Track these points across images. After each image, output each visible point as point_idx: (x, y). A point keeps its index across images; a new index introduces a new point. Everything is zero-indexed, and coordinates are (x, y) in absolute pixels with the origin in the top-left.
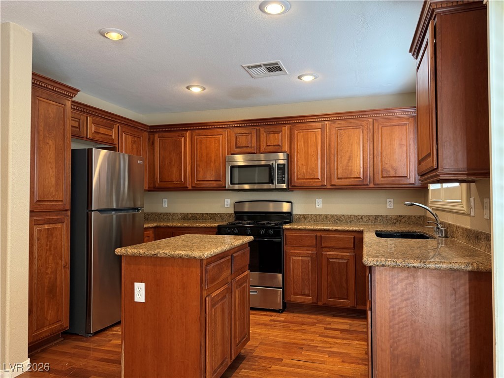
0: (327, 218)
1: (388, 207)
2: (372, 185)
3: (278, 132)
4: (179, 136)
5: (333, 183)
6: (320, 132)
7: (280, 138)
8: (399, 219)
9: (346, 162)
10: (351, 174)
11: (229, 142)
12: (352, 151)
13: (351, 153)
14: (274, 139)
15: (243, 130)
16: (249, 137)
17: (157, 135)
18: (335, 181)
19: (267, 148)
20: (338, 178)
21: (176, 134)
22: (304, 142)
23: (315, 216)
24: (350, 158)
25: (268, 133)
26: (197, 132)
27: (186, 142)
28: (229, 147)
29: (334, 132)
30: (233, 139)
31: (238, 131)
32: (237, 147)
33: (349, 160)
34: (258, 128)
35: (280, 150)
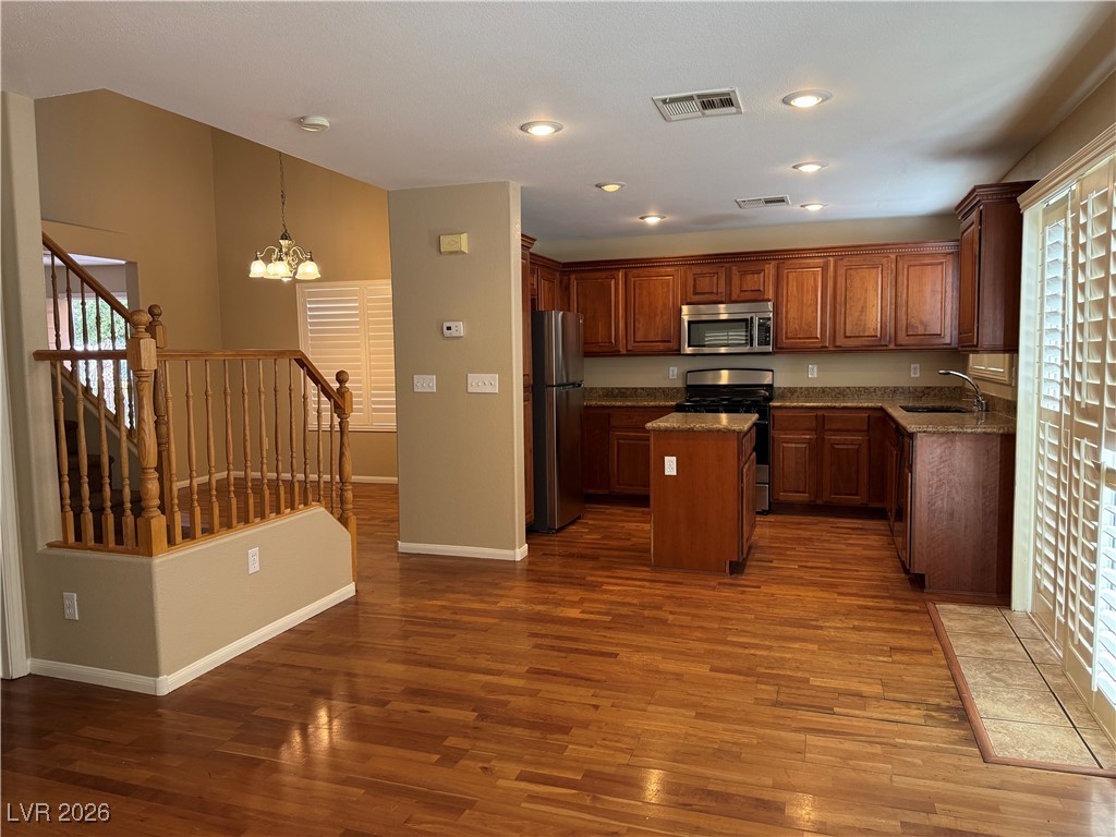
0: (824, 392)
1: (912, 375)
2: (892, 346)
3: (759, 272)
4: (607, 278)
5: (838, 344)
6: (820, 273)
7: (762, 280)
8: (927, 391)
9: (858, 313)
10: (864, 331)
11: (684, 285)
12: (866, 299)
13: (865, 302)
14: (752, 282)
15: (705, 269)
16: (715, 278)
17: (573, 277)
18: (840, 341)
19: (742, 294)
20: (846, 337)
21: (604, 275)
22: (797, 286)
23: (807, 389)
24: (863, 309)
25: (743, 273)
26: (635, 271)
27: (617, 286)
28: (684, 293)
29: (841, 272)
30: (690, 282)
31: (698, 270)
32: (695, 293)
33: (862, 312)
34: (727, 265)
35: (761, 298)
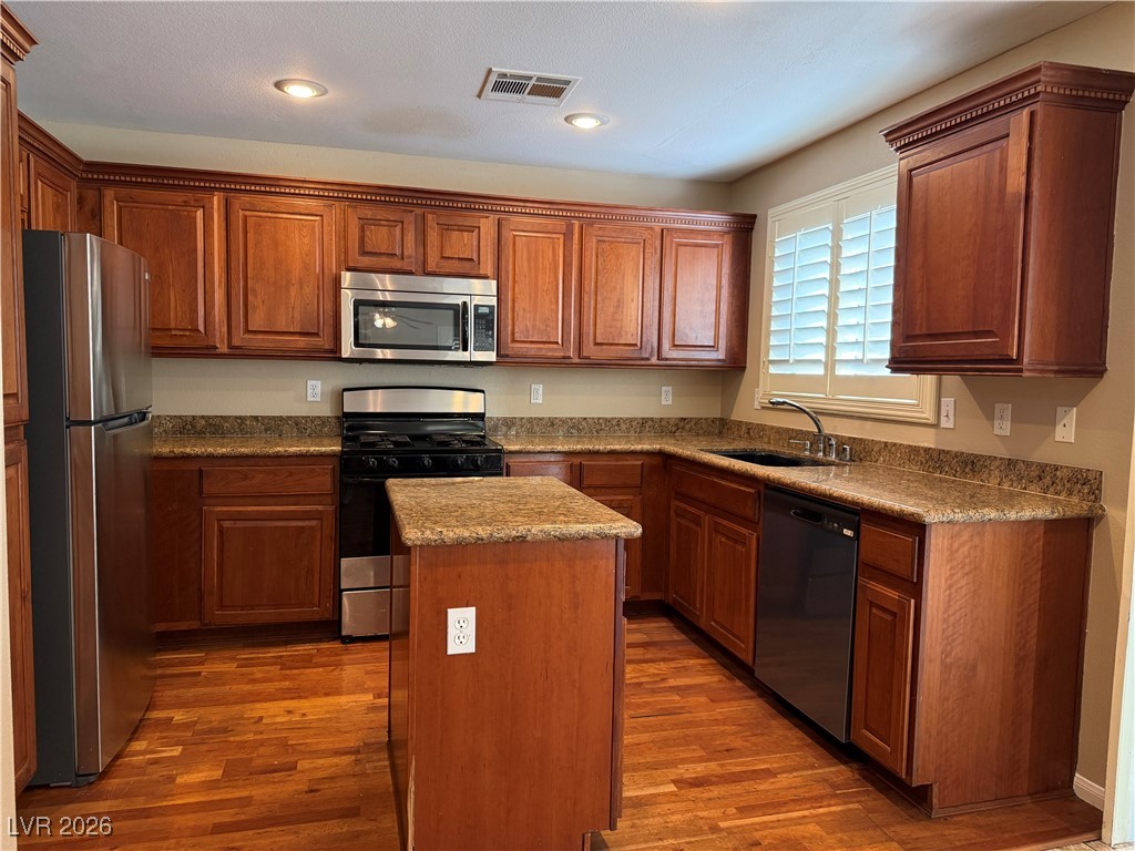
0: (553, 425)
1: (663, 403)
2: (654, 360)
3: (470, 229)
4: (186, 204)
5: (584, 353)
6: (561, 240)
7: (475, 243)
8: (681, 425)
9: (612, 310)
10: (620, 335)
11: (343, 235)
13: (622, 293)
14: (461, 244)
15: (382, 213)
16: (398, 229)
18: (590, 350)
19: (443, 262)
20: (596, 344)
21: (179, 197)
22: (529, 260)
23: (530, 420)
25: (446, 228)
26: (246, 198)
27: (208, 222)
29: (591, 244)
30: (354, 232)
31: (368, 212)
32: (364, 253)
33: (618, 307)
34: (419, 211)
35: (474, 272)
